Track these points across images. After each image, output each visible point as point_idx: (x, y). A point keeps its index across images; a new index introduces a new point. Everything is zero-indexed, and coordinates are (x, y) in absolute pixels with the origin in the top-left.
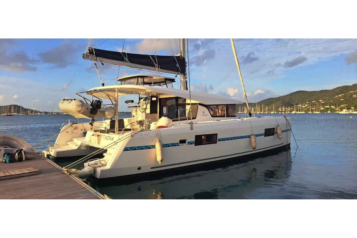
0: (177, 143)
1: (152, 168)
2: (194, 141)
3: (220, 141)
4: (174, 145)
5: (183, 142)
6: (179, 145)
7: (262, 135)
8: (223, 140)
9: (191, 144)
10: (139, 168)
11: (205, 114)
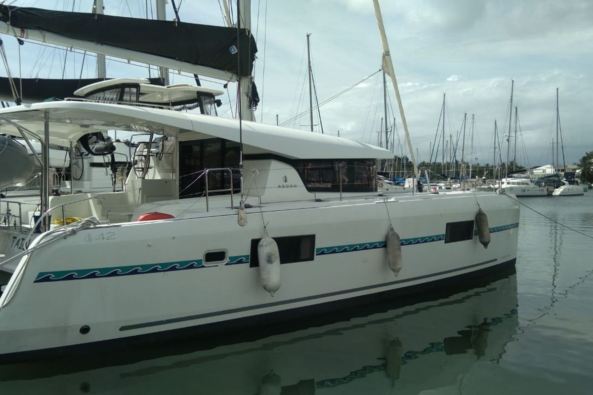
0: (199, 262)
1: (122, 329)
2: (250, 254)
3: (323, 253)
4: (190, 266)
5: (215, 257)
6: (203, 267)
7: (440, 239)
8: (333, 251)
9: (240, 262)
10: (85, 330)
11: (288, 183)
